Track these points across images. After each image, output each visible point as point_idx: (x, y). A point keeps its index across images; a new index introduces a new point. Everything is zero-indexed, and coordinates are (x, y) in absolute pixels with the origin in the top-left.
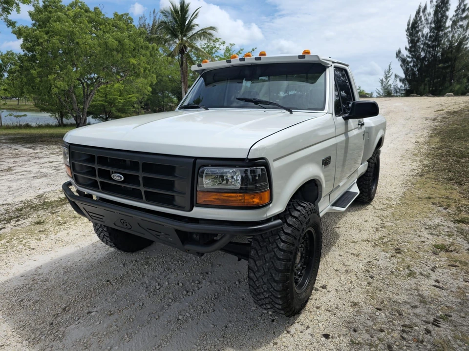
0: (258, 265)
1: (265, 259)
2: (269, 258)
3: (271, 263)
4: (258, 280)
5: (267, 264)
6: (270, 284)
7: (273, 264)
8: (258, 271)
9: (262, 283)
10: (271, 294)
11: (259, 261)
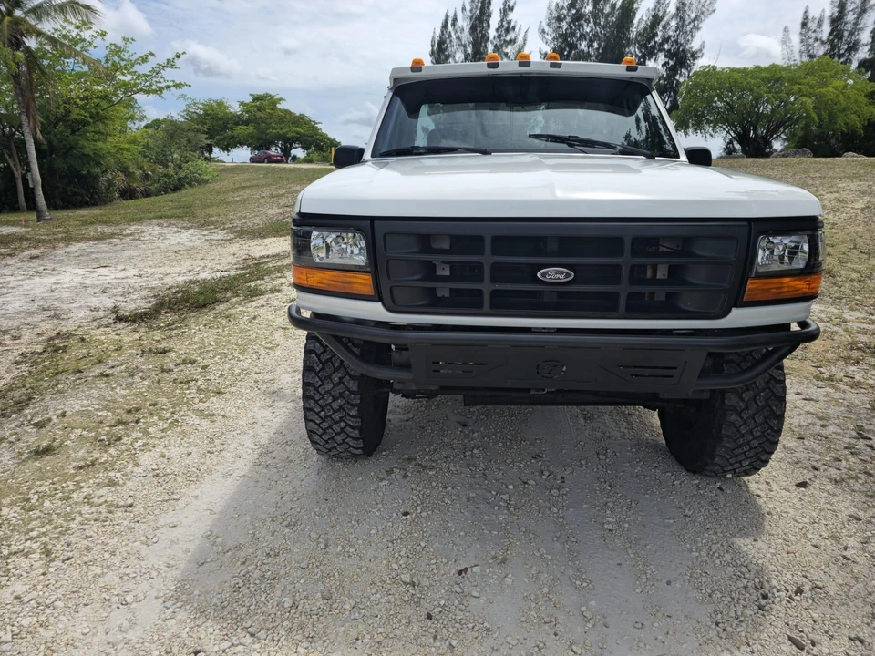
0: (746, 399)
1: (757, 387)
2: (763, 385)
3: (767, 390)
4: (745, 423)
5: (762, 394)
6: (768, 424)
7: (773, 392)
8: (747, 408)
9: (752, 425)
10: (764, 439)
11: (747, 393)
